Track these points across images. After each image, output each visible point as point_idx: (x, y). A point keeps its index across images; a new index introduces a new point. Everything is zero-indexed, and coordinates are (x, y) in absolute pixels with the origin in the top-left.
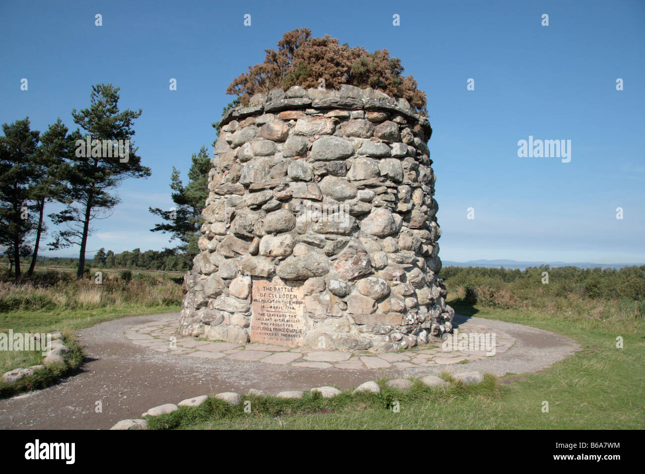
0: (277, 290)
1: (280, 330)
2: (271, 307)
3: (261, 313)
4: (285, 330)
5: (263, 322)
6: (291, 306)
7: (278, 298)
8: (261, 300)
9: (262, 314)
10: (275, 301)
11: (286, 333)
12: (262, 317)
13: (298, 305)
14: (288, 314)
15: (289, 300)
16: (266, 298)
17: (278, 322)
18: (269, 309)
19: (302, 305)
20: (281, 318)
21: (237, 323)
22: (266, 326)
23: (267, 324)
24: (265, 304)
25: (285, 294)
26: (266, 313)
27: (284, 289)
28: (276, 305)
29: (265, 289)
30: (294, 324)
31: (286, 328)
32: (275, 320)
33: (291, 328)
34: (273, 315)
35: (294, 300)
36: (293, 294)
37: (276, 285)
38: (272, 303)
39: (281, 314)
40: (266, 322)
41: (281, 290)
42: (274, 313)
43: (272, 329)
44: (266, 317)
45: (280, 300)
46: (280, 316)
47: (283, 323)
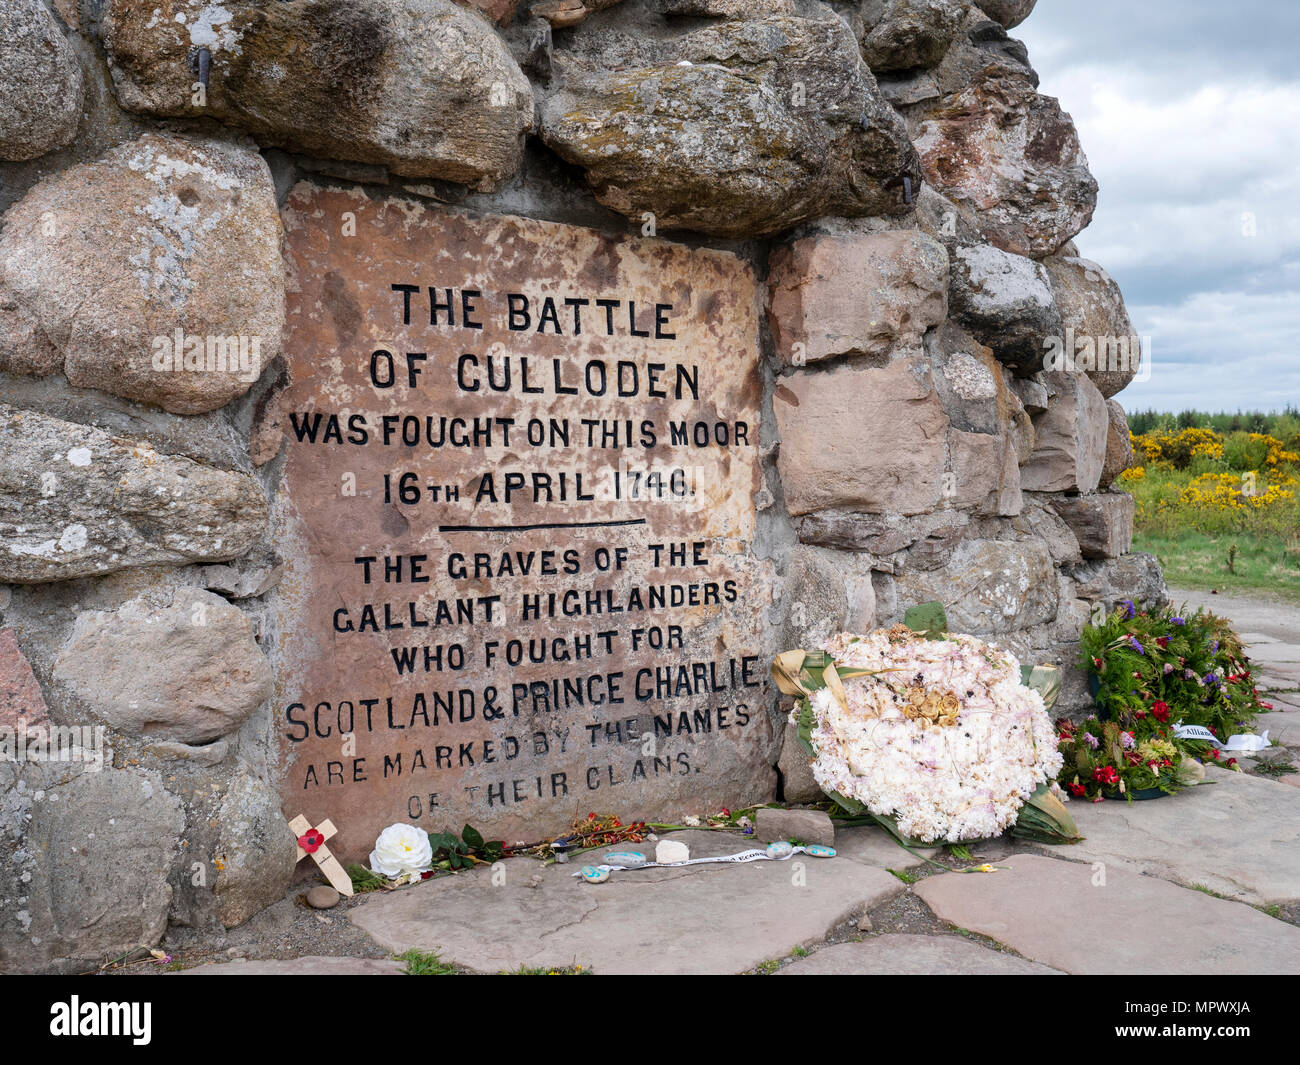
0: (535, 313)
1: (576, 691)
2: (484, 486)
3: (389, 549)
4: (625, 688)
5: (417, 639)
6: (659, 466)
7: (550, 395)
8: (373, 423)
9: (393, 570)
10: (521, 422)
11: (631, 708)
12: (398, 594)
13: (714, 451)
14: (639, 538)
15: (638, 409)
16: (435, 400)
17: (546, 628)
18: (466, 503)
19: (745, 454)
20: (586, 580)
21: (157, 706)
22: (448, 680)
23: (457, 658)
24: (425, 462)
25: (611, 359)
26: (436, 544)
27: (593, 315)
28: (527, 463)
29: (420, 302)
30: (688, 618)
31: (631, 660)
32: (530, 609)
33: (668, 659)
34: (506, 567)
35: (682, 410)
36: (670, 354)
37: (522, 271)
38: (496, 451)
39: (580, 539)
40: (446, 637)
41: (566, 316)
42: (521, 542)
43: (504, 700)
44: (445, 588)
45: (571, 412)
46: (573, 564)
47: (602, 620)
